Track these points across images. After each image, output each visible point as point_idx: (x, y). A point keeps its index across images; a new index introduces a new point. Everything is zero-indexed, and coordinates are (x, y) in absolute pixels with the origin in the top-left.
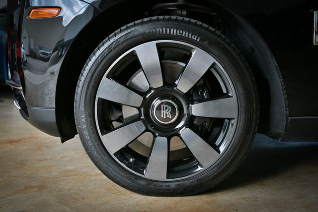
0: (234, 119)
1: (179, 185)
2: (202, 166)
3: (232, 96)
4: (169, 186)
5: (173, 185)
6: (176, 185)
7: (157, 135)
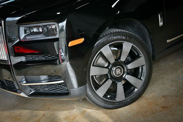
0: (144, 65)
1: (131, 99)
2: (137, 88)
3: (142, 56)
4: (127, 101)
5: (128, 100)
6: (130, 100)
7: (117, 82)
